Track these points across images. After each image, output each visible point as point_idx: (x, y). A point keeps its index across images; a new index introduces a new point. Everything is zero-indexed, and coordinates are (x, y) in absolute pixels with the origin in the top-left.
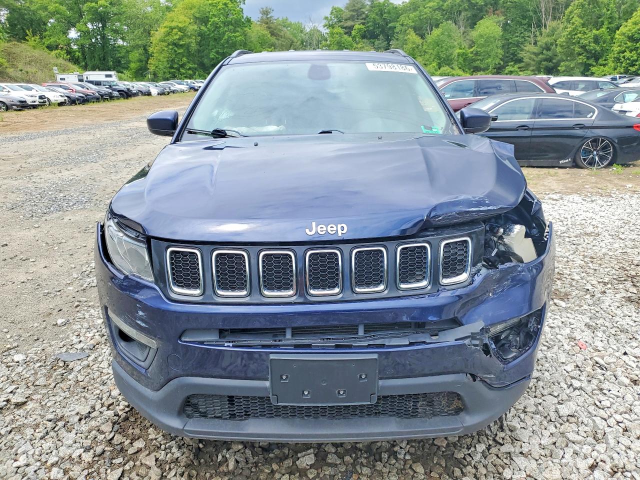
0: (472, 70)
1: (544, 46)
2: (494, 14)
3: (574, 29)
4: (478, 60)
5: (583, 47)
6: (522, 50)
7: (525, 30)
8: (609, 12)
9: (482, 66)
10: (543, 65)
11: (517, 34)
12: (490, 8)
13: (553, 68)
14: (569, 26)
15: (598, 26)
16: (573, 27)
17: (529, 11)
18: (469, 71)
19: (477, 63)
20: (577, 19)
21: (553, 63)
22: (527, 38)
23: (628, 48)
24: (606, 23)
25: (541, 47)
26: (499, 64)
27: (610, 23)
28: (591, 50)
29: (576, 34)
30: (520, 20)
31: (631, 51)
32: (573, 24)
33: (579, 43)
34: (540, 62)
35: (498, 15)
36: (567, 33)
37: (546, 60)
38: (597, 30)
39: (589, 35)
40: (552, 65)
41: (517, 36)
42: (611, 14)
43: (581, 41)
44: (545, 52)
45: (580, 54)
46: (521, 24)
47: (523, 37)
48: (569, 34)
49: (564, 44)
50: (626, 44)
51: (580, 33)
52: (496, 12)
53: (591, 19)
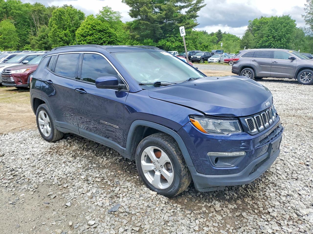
0: (4, 48)
1: (41, 37)
2: (8, 18)
3: (55, 30)
4: (6, 42)
5: (61, 38)
6: (28, 38)
7: (27, 28)
8: (68, 23)
9: (9, 46)
10: (43, 46)
11: (23, 30)
12: (4, 15)
13: (48, 47)
14: (52, 28)
15: (65, 29)
16: (54, 29)
17: (27, 19)
18: (2, 48)
19: (6, 44)
20: (55, 25)
21: (48, 45)
22: (29, 32)
23: (82, 39)
24: (68, 28)
25: (40, 37)
26: (19, 44)
27: (69, 28)
28: (65, 40)
29: (56, 32)
30: (23, 23)
31: (84, 41)
32: (54, 27)
33: (58, 36)
34: (41, 45)
35: (10, 19)
36: (52, 31)
37: (44, 43)
38: (65, 31)
39: (62, 33)
40: (47, 46)
41: (23, 31)
42: (69, 24)
43: (60, 36)
44: (42, 39)
45: (60, 41)
46: (24, 25)
47: (27, 31)
48: (53, 32)
49: (52, 36)
50: (81, 38)
51: (58, 32)
52: (9, 17)
53: (61, 26)
